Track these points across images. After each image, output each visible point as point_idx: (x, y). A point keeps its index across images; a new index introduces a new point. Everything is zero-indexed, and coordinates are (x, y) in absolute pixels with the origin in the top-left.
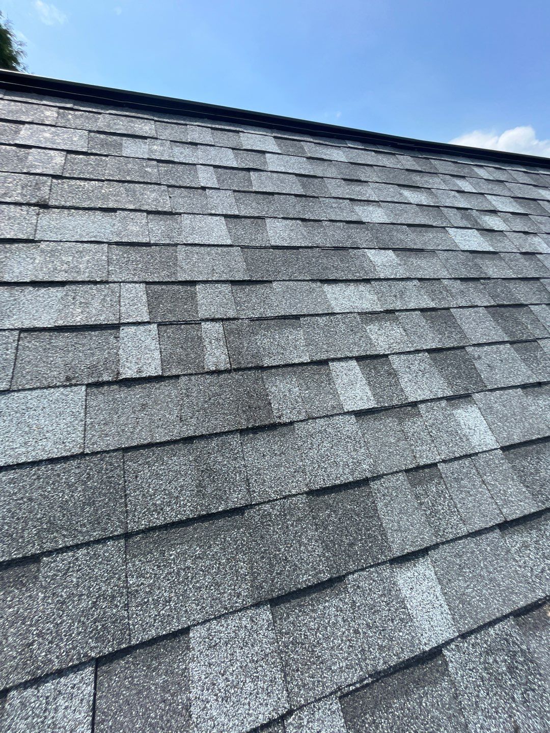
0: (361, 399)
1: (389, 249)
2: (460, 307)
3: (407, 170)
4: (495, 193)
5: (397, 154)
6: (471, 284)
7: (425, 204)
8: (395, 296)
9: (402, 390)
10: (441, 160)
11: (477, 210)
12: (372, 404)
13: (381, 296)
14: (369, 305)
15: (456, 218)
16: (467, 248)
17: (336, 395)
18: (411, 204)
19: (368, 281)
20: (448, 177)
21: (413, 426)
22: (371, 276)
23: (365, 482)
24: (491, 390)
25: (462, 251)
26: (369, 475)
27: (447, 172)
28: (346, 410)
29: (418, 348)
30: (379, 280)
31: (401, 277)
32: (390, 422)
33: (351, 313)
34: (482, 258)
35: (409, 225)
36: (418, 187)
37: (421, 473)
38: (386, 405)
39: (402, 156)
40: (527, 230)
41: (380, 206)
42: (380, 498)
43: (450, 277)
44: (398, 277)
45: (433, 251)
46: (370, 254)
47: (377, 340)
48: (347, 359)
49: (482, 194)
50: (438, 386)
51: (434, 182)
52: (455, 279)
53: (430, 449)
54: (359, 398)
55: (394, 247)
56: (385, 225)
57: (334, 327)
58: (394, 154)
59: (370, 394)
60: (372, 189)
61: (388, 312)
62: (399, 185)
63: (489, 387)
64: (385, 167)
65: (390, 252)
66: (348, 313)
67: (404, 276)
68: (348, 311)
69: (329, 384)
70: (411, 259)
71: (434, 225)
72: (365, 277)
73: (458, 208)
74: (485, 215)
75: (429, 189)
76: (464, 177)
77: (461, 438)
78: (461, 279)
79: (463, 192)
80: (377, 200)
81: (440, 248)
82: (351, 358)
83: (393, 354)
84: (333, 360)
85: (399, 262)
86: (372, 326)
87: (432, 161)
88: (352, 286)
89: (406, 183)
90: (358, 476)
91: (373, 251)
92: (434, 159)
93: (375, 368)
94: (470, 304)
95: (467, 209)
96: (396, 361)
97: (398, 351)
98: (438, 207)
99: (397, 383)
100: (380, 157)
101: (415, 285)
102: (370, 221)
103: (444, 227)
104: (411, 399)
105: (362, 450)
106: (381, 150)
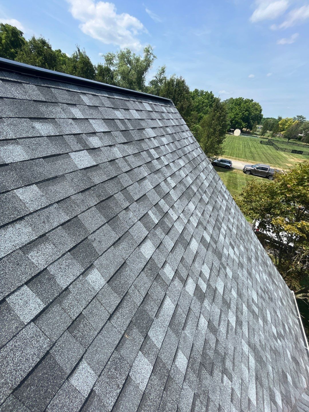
0: (35, 308)
1: (33, 184)
2: (83, 212)
4: (94, 117)
6: (87, 193)
7: (53, 134)
8: (44, 222)
9: (58, 285)
10: (58, 88)
11: (85, 134)
12: (43, 306)
13: (34, 227)
14: (27, 238)
15: (72, 141)
16: (83, 167)
17: (16, 318)
18: (43, 136)
19: (22, 218)
20: (65, 105)
21: (66, 303)
22: (23, 214)
23: (48, 353)
25: (80, 170)
26: (48, 349)
27: (64, 101)
28: (26, 324)
29: (64, 252)
30: (31, 214)
32: (56, 308)
33: (14, 251)
34: (91, 171)
35: (44, 158)
36: (46, 119)
37: (75, 323)
38: (51, 301)
40: (110, 144)
41: (18, 143)
42: (57, 354)
43: (75, 193)
44: (43, 207)
45: (63, 176)
46: (19, 193)
47: (37, 261)
48: (19, 288)
49: (87, 119)
50: (78, 269)
51: (57, 112)
52: (78, 193)
53: (77, 307)
54: (33, 309)
55: (36, 181)
56: (26, 162)
57: (3, 270)
58: (21, 83)
59: (39, 301)
60: (8, 125)
61: (41, 237)
62: (30, 118)
63: (100, 255)
65: (34, 187)
66: (12, 252)
67: (48, 204)
69: (10, 314)
70: (50, 187)
71: (61, 153)
72: (19, 217)
73: (74, 135)
74: (90, 136)
75: (54, 119)
76: (75, 105)
77: (90, 291)
78: (82, 192)
79: (76, 119)
80: (14, 137)
81: (67, 171)
82: (22, 286)
83: (50, 265)
84: (8, 296)
85: (42, 194)
86: (32, 253)
87: (53, 90)
88: (10, 229)
89: (36, 115)
90: (42, 355)
91: (21, 190)
92: (54, 88)
93: (40, 282)
94: (87, 208)
95: (80, 134)
96: (52, 270)
97: (52, 261)
98: (62, 135)
99: (55, 282)
100: (7, 86)
101: (55, 208)
102: (12, 161)
103: (67, 153)
104: (64, 287)
105: (42, 338)
106: (7, 78)
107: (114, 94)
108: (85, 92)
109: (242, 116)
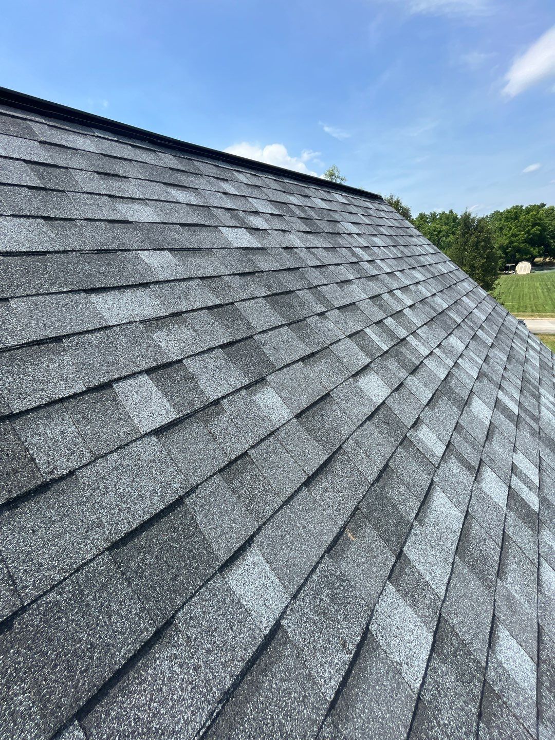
0: (160, 414)
1: (165, 249)
2: (242, 300)
3: (171, 169)
4: (254, 196)
5: (157, 151)
6: (249, 278)
7: (195, 203)
8: (179, 298)
9: (202, 392)
10: (203, 162)
11: (243, 211)
12: (173, 416)
13: (164, 300)
14: (152, 311)
15: (225, 218)
16: (239, 245)
17: (128, 419)
18: (180, 203)
19: (146, 285)
20: (213, 179)
21: (220, 424)
22: (148, 279)
23: (180, 501)
24: (280, 369)
25: (235, 248)
26: (181, 493)
27: (210, 174)
28: (142, 433)
29: (212, 346)
30: (159, 282)
31: (182, 277)
32: (197, 428)
33: (132, 322)
34: (254, 254)
35: (182, 225)
36: (185, 187)
37: (234, 466)
38: (189, 412)
39: (163, 154)
40: (283, 228)
41: (146, 204)
42: (198, 511)
43: (229, 273)
44: (178, 278)
45: (210, 250)
46: (144, 255)
47: (167, 346)
48: (135, 374)
49: (245, 197)
50: (238, 379)
51: (200, 183)
52: (235, 274)
53: (238, 440)
54: (156, 414)
55: (169, 247)
56: (157, 225)
57: (113, 342)
58: (154, 151)
59: (168, 405)
60: (135, 185)
61: (174, 315)
62: (165, 184)
63: (278, 367)
64: (146, 163)
65: (166, 252)
66: (128, 323)
67: (186, 276)
68: (127, 321)
69: (118, 409)
70: (190, 259)
71: (207, 224)
72: (142, 281)
73: (226, 209)
74: (250, 215)
75: (197, 189)
76: (226, 180)
77: (263, 420)
78: (241, 275)
79: (228, 194)
80: (142, 197)
81: (215, 246)
82: (140, 373)
83: (187, 357)
84: (118, 380)
85: (177, 262)
86: (159, 333)
87: (195, 162)
88: (128, 293)
89: (172, 182)
90: (169, 499)
91: (147, 253)
92: (196, 161)
93: (170, 377)
94: (250, 296)
95: (234, 210)
96: (192, 365)
97: (191, 353)
98: (208, 207)
99: (196, 387)
100: (138, 151)
101: (197, 285)
102: (137, 220)
103: (216, 227)
104: (212, 399)
105: (171, 469)
106: (138, 145)
107: (283, 178)
108: (240, 170)
109: (527, 237)
